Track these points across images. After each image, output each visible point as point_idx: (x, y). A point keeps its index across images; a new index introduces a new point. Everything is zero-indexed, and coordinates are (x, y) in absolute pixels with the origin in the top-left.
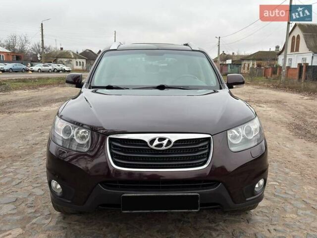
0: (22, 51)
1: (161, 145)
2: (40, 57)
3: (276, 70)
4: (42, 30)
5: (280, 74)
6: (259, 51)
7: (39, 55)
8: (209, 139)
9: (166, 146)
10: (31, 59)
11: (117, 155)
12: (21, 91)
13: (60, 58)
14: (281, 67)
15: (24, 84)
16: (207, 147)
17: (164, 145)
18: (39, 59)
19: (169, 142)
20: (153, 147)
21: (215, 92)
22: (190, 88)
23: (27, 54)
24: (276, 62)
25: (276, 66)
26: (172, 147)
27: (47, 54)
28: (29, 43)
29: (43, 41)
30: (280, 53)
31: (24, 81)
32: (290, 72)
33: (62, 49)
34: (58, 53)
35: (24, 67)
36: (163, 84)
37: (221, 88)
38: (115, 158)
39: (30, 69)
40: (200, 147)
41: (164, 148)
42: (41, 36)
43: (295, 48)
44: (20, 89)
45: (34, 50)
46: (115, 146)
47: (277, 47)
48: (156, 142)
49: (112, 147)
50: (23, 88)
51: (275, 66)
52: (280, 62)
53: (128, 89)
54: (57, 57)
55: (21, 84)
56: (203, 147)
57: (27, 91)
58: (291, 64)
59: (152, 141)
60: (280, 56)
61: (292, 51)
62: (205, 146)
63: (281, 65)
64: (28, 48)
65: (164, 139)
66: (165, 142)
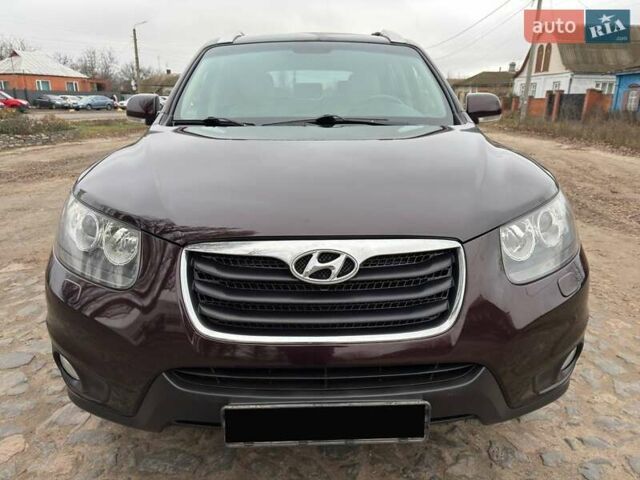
0: (106, 76)
1: (326, 273)
2: (136, 85)
3: (510, 102)
4: (135, 40)
5: (516, 108)
6: (484, 73)
7: (133, 83)
8: (454, 252)
9: (338, 276)
10: (122, 88)
11: (209, 298)
12: (99, 140)
13: (167, 86)
14: (518, 97)
15: (107, 129)
16: (449, 274)
17: (335, 272)
18: (134, 88)
19: (349, 263)
20: (304, 277)
21: (444, 129)
22: (391, 121)
23: (114, 81)
24: (510, 89)
25: (511, 95)
26: (355, 277)
27: (147, 81)
28: (117, 63)
29: (137, 58)
30: (517, 75)
31: (107, 123)
32: (535, 105)
33: (169, 71)
34: (163, 79)
35: (110, 101)
36: (331, 114)
37: (456, 122)
38: (204, 305)
39: (119, 104)
40: (430, 275)
41: (334, 280)
42: (134, 50)
43: (543, 65)
44: (99, 137)
45: (125, 74)
46: (202, 275)
47: (513, 65)
48: (314, 264)
49: (196, 277)
50: (103, 135)
51: (508, 96)
52: (518, 88)
53: (253, 125)
54: (162, 86)
55: (101, 128)
56: (437, 273)
57: (110, 140)
58: (534, 92)
59: (303, 261)
60: (516, 80)
61: (538, 70)
62: (444, 272)
63: (519, 95)
64: (117, 70)
65: (334, 256)
66: (337, 264)
